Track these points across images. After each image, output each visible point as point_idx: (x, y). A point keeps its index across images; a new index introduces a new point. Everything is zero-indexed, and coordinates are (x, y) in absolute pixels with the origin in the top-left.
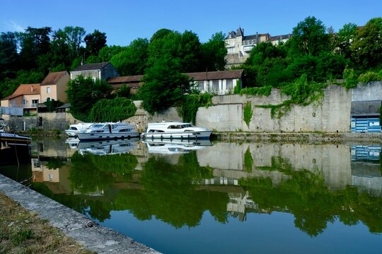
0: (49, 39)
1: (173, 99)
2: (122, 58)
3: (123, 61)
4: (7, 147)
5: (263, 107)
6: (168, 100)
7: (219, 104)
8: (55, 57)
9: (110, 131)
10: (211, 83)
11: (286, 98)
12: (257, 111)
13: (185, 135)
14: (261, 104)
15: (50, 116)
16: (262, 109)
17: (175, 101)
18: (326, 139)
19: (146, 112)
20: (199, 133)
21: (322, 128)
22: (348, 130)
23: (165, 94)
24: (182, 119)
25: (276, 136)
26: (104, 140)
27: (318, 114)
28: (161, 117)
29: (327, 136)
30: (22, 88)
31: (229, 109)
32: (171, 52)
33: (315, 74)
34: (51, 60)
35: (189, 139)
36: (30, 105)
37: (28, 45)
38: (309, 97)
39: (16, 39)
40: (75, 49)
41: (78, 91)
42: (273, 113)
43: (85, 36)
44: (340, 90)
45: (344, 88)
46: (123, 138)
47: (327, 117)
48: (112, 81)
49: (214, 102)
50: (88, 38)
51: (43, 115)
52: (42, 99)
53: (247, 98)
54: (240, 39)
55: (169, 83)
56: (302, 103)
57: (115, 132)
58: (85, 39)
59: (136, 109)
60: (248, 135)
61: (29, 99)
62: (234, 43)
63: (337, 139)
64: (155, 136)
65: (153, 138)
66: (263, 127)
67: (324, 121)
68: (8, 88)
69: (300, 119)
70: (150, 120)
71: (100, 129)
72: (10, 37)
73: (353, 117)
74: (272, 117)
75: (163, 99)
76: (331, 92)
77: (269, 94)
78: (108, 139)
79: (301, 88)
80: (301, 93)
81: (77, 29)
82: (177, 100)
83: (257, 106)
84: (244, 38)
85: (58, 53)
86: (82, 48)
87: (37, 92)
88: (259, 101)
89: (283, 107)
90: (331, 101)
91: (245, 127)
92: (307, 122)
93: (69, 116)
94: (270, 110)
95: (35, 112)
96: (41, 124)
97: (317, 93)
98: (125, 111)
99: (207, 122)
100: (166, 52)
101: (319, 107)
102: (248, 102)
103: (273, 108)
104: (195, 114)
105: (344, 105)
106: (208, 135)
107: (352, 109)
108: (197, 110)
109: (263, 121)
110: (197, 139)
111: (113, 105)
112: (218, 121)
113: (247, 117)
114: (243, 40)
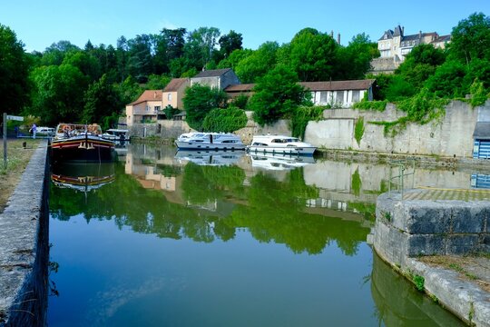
0: (184, 41)
1: (282, 111)
2: (248, 64)
3: (249, 67)
4: (92, 147)
5: (376, 123)
6: (277, 112)
7: (329, 118)
8: (187, 60)
9: (211, 141)
10: (335, 93)
11: (402, 115)
12: (369, 128)
13: (288, 150)
14: (375, 120)
15: (168, 124)
16: (374, 126)
17: (284, 113)
18: (440, 163)
19: (256, 124)
20: (301, 149)
21: (440, 151)
22: (470, 155)
23: (273, 105)
24: (291, 133)
25: (385, 156)
26: (203, 149)
27: (437, 134)
28: (270, 129)
29: (441, 160)
30: (146, 95)
31: (340, 125)
32: (300, 57)
33: (460, 86)
34: (182, 65)
35: (291, 154)
36: (152, 112)
37: (161, 47)
38: (428, 115)
39: (150, 41)
40: (208, 52)
41: (194, 99)
42: (386, 131)
43: (219, 38)
44: (465, 107)
45: (470, 105)
46: (225, 149)
47: (447, 139)
48: (232, 89)
49: (325, 116)
50: (223, 40)
51: (162, 122)
52: (163, 105)
53: (360, 112)
54: (398, 39)
55: (280, 93)
56: (420, 121)
57: (217, 143)
58: (220, 41)
59: (247, 120)
60: (355, 154)
61: (152, 105)
62: (389, 45)
63: (452, 165)
64: (258, 149)
65: (256, 151)
66: (375, 147)
67: (443, 143)
68: (136, 93)
69: (416, 139)
70: (260, 133)
71: (200, 138)
72: (145, 39)
73: (477, 140)
74: (385, 136)
75: (271, 110)
76: (454, 110)
77: (384, 109)
78: (207, 150)
79: (418, 104)
80: (419, 110)
81: (212, 30)
82: (287, 112)
83: (369, 123)
84: (404, 39)
85: (190, 57)
86: (215, 51)
87: (159, 99)
88: (372, 117)
89: (398, 125)
90: (453, 120)
91: (355, 146)
92: (423, 143)
93: (185, 125)
94: (383, 127)
95: (155, 119)
96: (159, 132)
97: (437, 110)
98: (236, 121)
99: (317, 137)
100: (295, 57)
101: (439, 126)
102: (360, 118)
103: (387, 125)
104: (304, 128)
105: (468, 126)
106: (312, 151)
107: (476, 130)
108: (306, 124)
109: (375, 139)
110: (299, 154)
111: (226, 115)
112: (328, 137)
113: (358, 135)
114: (402, 41)
